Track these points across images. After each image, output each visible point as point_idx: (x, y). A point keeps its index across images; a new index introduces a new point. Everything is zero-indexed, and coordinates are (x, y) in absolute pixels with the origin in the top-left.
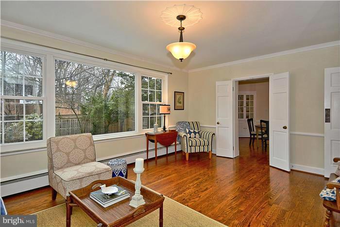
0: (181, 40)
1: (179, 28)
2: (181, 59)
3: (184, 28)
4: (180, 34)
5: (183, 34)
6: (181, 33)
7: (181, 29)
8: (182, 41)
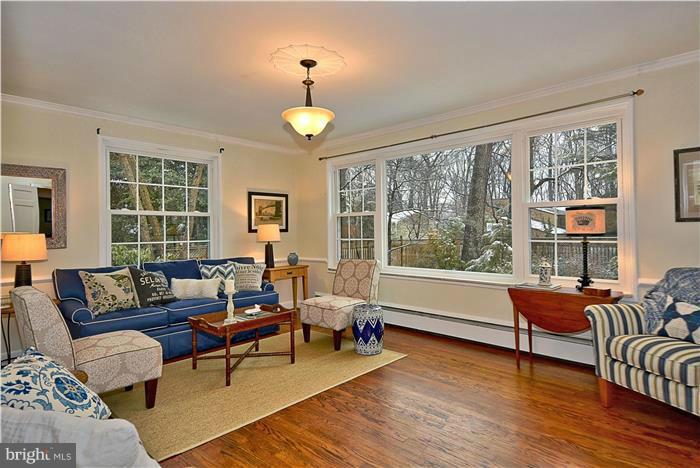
0: (309, 103)
1: (304, 82)
2: (309, 136)
3: (313, 82)
4: (306, 91)
5: (311, 92)
6: (308, 90)
7: (308, 83)
8: (311, 106)
